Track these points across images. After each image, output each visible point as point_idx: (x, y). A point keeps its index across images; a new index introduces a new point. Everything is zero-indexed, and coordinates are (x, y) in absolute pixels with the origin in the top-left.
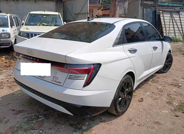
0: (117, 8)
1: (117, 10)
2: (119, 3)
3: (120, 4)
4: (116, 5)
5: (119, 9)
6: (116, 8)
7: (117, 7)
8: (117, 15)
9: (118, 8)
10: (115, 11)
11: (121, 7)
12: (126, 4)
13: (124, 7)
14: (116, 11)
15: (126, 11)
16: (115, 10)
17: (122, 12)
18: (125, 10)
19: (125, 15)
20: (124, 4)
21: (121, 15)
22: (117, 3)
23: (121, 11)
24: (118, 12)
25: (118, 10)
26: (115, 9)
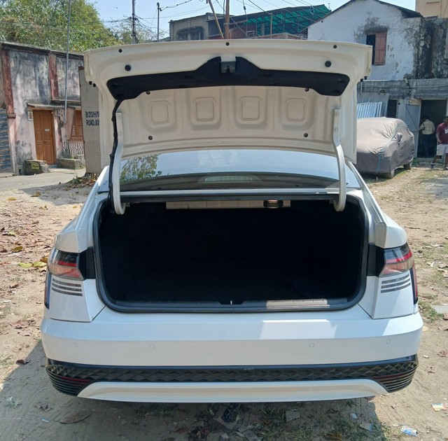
0: (15, 79)
1: (16, 87)
2: (20, 64)
3: (21, 66)
4: (9, 69)
5: (23, 85)
6: (13, 80)
7: (16, 76)
8: (19, 104)
9: (19, 81)
10: (11, 90)
11: (27, 78)
12: (42, 68)
13: (35, 78)
14: (13, 88)
15: (45, 90)
16: (10, 86)
17: (33, 92)
18: (41, 87)
19: (44, 103)
20: (35, 66)
21: (32, 101)
22: (12, 65)
23: (30, 92)
24: (19, 92)
25: (19, 86)
26: (8, 82)
